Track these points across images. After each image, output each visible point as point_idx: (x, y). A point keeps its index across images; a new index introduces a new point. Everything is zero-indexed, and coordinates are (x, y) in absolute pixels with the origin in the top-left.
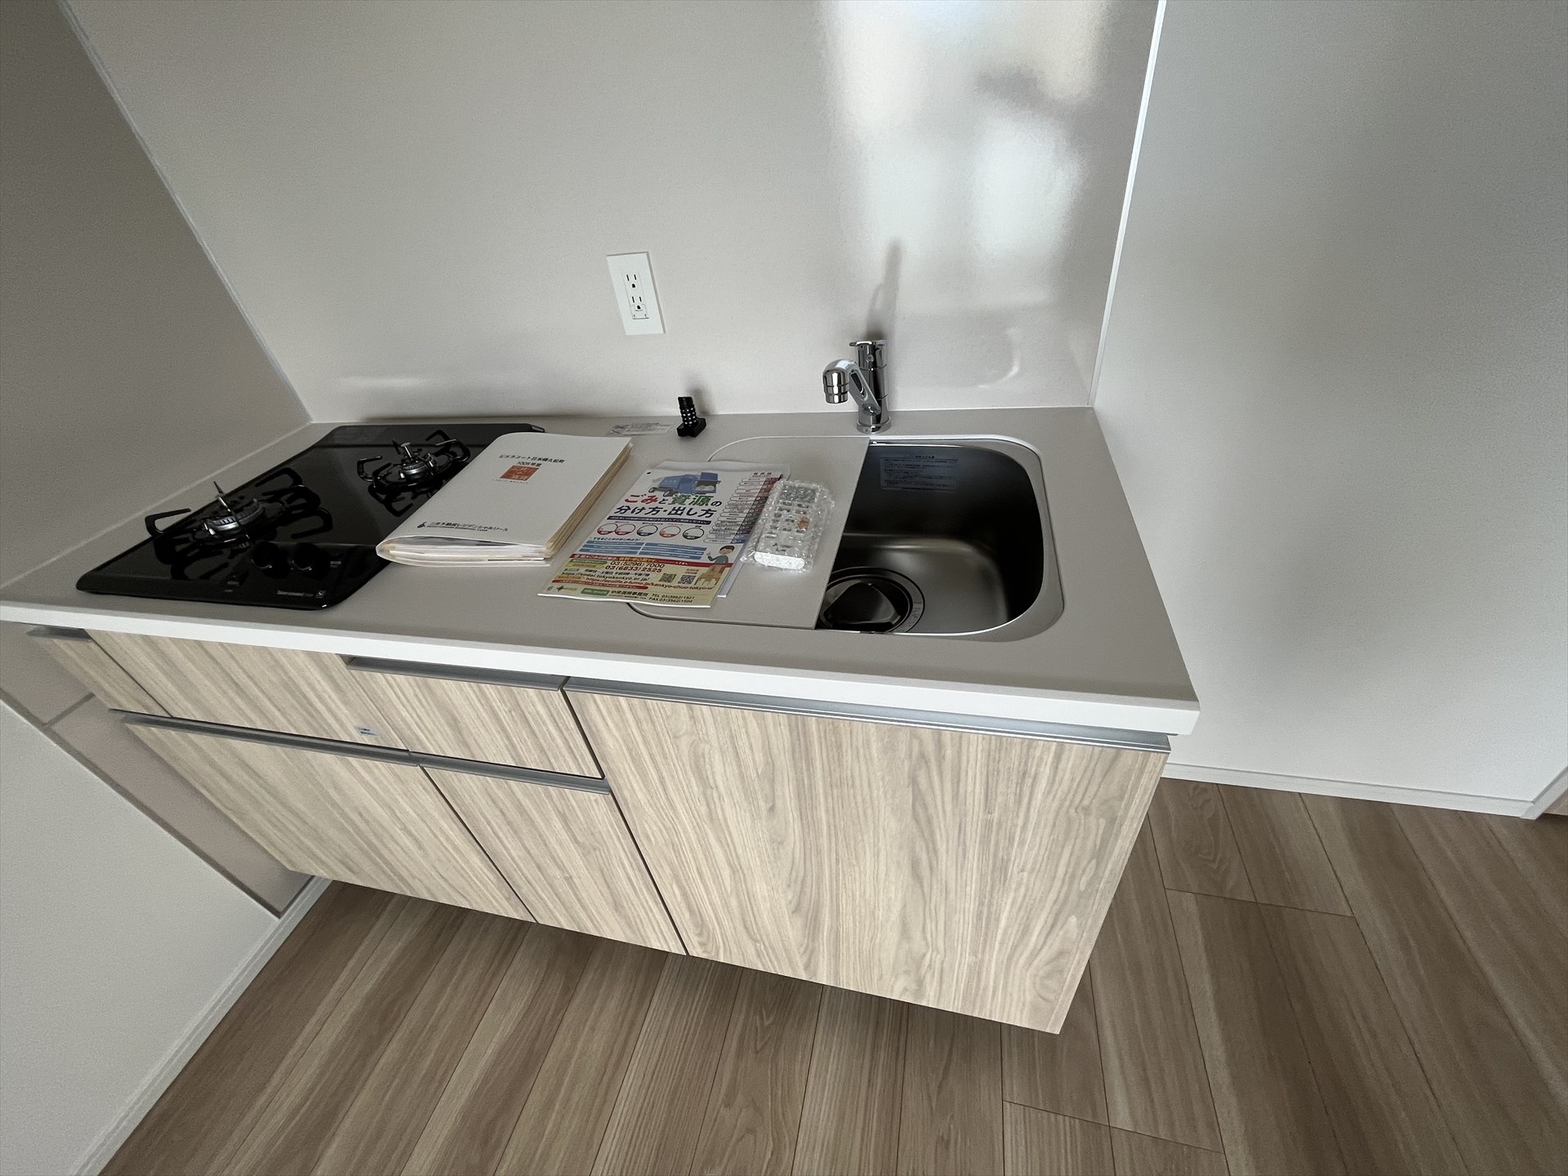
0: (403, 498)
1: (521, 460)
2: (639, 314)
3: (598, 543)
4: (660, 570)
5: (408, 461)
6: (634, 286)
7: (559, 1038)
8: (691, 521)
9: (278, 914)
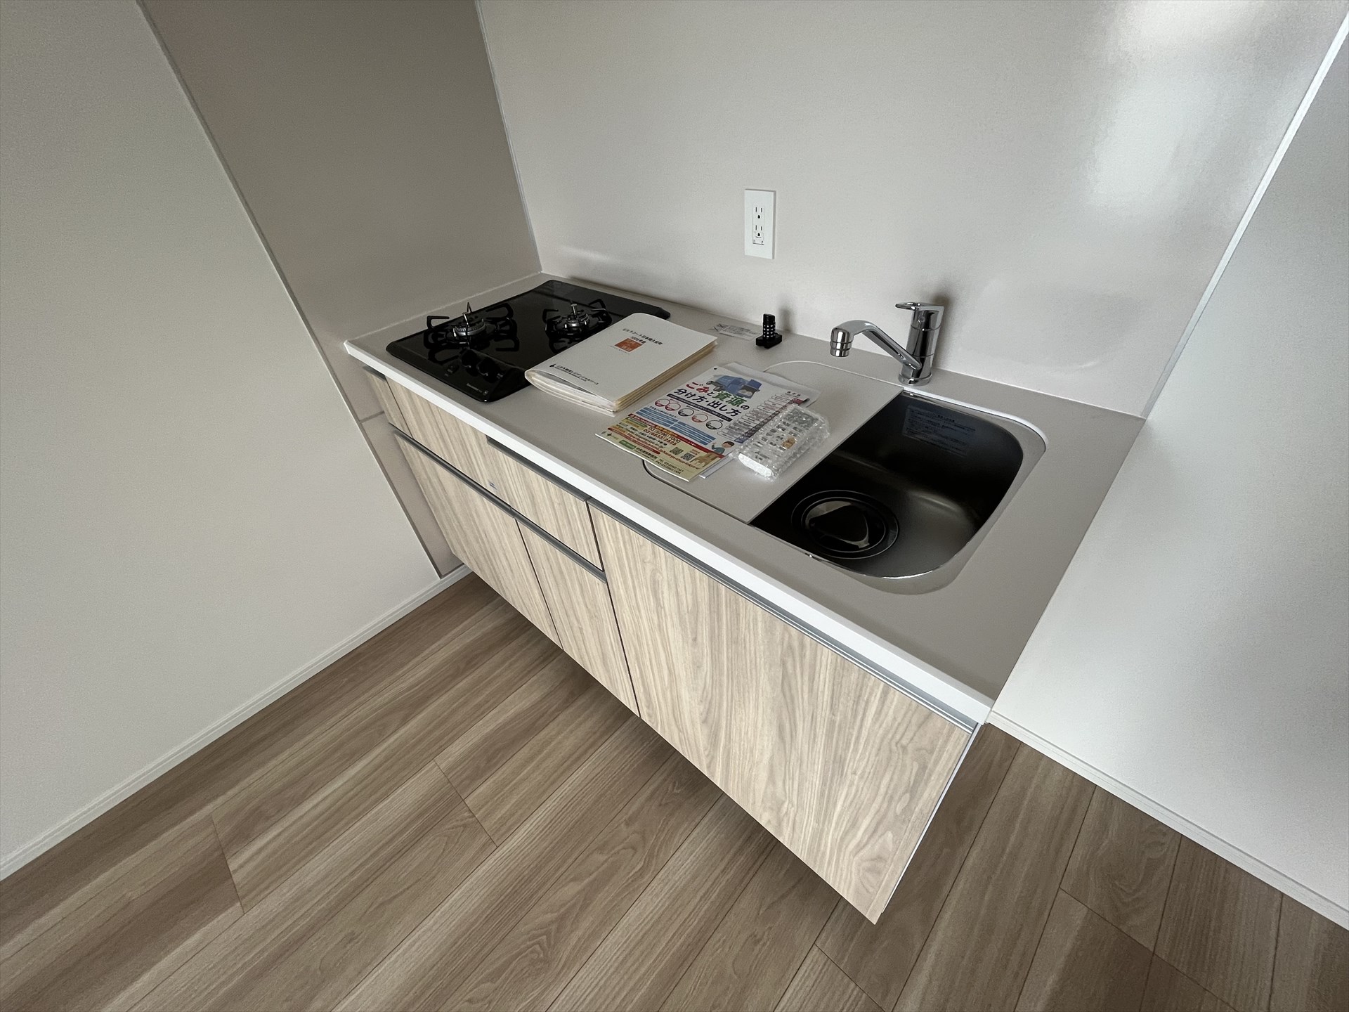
0: (564, 341)
1: (635, 336)
2: (758, 241)
3: (651, 411)
4: (675, 444)
5: (572, 317)
6: (759, 217)
7: (551, 725)
8: (719, 415)
9: (441, 576)
